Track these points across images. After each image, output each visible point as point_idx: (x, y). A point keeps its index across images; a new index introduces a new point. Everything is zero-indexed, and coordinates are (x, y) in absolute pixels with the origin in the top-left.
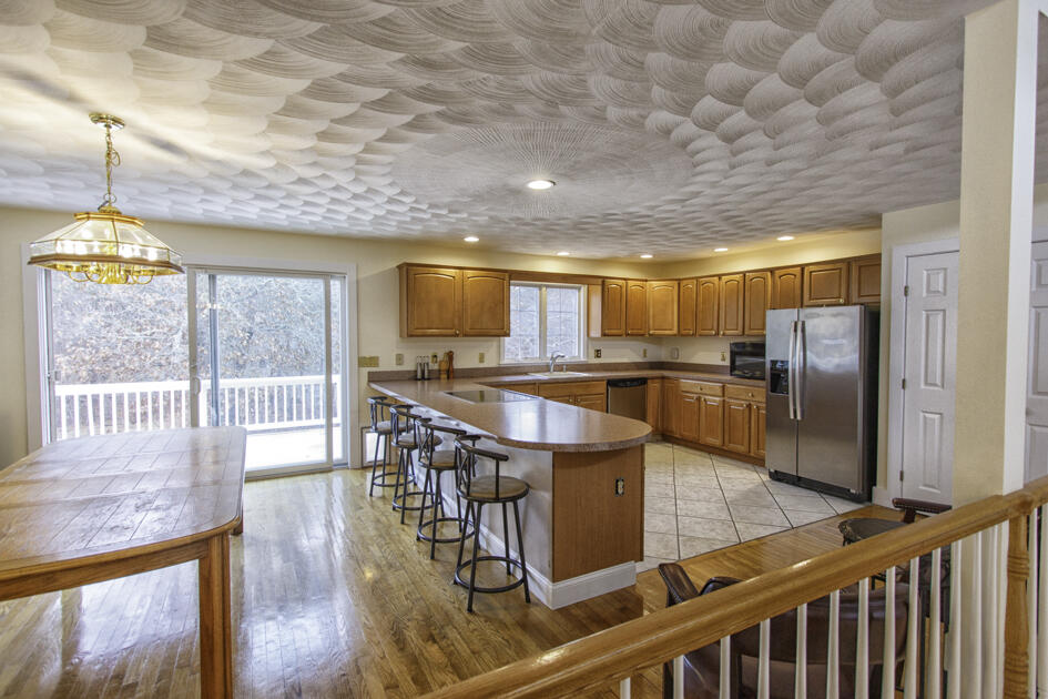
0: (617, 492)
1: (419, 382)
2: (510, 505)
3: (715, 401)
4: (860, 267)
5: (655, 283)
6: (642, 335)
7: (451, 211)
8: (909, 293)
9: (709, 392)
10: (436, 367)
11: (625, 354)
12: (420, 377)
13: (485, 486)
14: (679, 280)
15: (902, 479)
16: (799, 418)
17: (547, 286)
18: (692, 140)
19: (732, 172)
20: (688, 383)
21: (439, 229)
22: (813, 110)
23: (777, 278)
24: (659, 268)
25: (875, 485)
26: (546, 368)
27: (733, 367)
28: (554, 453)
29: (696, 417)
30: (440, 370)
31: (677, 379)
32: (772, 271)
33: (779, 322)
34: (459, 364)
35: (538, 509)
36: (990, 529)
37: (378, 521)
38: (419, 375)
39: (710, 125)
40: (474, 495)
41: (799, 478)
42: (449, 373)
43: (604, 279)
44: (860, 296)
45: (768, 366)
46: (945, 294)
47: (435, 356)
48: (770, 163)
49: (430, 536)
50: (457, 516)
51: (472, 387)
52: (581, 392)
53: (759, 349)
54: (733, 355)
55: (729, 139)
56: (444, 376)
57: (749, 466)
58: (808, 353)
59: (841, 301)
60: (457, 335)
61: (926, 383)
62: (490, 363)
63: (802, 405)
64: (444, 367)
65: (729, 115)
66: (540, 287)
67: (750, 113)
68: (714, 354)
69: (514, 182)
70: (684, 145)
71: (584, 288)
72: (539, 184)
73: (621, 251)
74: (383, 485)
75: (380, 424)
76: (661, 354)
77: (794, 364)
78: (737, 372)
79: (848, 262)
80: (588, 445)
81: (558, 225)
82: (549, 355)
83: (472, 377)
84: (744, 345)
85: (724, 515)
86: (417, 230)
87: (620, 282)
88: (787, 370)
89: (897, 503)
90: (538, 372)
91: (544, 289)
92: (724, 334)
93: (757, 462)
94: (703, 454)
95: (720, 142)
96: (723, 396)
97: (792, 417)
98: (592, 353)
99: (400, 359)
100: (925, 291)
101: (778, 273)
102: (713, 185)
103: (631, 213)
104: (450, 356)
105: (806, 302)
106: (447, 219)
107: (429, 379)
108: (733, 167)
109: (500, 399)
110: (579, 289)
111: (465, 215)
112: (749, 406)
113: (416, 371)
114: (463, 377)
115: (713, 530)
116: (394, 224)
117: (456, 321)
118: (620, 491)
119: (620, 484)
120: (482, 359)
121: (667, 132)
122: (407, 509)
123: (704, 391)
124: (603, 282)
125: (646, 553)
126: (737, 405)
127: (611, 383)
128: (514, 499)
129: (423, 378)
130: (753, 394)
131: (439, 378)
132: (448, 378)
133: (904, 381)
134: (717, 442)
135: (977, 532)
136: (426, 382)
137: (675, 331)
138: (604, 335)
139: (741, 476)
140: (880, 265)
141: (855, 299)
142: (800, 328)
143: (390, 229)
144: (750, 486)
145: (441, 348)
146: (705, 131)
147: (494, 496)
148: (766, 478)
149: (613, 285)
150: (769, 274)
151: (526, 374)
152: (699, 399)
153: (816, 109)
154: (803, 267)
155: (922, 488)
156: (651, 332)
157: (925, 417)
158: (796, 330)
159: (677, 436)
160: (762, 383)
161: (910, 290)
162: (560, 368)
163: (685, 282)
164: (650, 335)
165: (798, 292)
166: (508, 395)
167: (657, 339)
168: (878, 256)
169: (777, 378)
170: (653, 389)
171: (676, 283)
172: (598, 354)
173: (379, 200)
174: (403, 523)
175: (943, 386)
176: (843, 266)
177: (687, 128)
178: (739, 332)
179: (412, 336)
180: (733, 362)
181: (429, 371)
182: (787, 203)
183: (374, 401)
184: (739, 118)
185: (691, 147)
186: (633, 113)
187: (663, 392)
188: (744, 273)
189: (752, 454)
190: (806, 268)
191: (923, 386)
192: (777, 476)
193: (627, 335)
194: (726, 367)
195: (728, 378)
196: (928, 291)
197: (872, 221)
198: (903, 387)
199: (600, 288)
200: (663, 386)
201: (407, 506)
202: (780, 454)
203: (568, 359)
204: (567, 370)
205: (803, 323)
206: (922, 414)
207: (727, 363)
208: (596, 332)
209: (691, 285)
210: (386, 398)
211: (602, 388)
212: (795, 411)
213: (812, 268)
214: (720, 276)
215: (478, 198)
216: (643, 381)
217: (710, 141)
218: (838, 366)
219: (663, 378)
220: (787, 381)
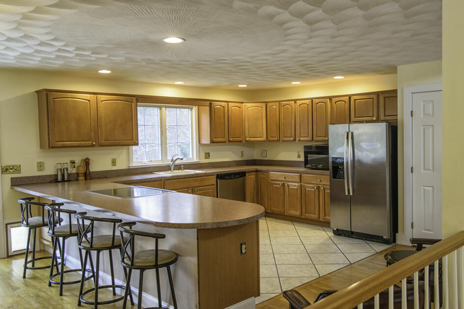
0: (241, 252)
1: (60, 184)
2: (163, 271)
3: (295, 185)
4: (385, 97)
5: (249, 105)
6: (241, 141)
7: (93, 53)
8: (414, 115)
9: (291, 180)
10: (74, 171)
11: (227, 155)
12: (59, 179)
13: (145, 258)
14: (266, 102)
15: (412, 227)
16: (351, 194)
17: (166, 107)
18: (287, 22)
19: (310, 40)
20: (276, 174)
21: (78, 64)
22: (361, 13)
23: (334, 102)
24: (252, 94)
25: (397, 232)
26: (167, 168)
27: (306, 162)
28: (198, 230)
29: (282, 198)
30: (78, 174)
31: (267, 172)
32: (330, 98)
33: (337, 131)
34: (95, 168)
35: (186, 270)
36: (461, 248)
37: (38, 296)
38: (60, 178)
39: (300, 15)
40: (137, 264)
41: (352, 233)
42: (87, 175)
43: (211, 103)
44: (385, 116)
45: (330, 160)
46: (433, 116)
47: (74, 163)
48: (333, 37)
50: (111, 284)
51: (109, 185)
52: (197, 184)
53: (324, 149)
54: (306, 154)
55: (310, 23)
56: (82, 178)
57: (320, 228)
58: (356, 151)
59: (374, 118)
60: (93, 146)
61: (425, 169)
62: (121, 165)
63: (353, 186)
64: (82, 170)
65: (312, 11)
66: (160, 108)
67: (325, 11)
68: (293, 154)
69: (153, 37)
70: (281, 24)
71: (195, 109)
72: (173, 40)
73: (224, 82)
74: (33, 268)
75: (30, 220)
76: (256, 155)
77: (347, 159)
78: (308, 166)
79: (378, 94)
80: (225, 222)
81: (180, 65)
82: (169, 158)
83: (106, 177)
84: (311, 147)
85: (308, 261)
86: (57, 64)
87: (223, 104)
88: (343, 163)
89: (413, 241)
90: (161, 171)
91: (163, 109)
92: (299, 140)
93: (324, 224)
94: (287, 222)
95: (305, 25)
96: (301, 182)
97: (347, 194)
98: (203, 155)
99: (41, 166)
100: (422, 114)
101: (334, 100)
102: (297, 46)
103: (237, 60)
104: (87, 162)
105: (353, 119)
106: (88, 58)
107: (69, 181)
108: (310, 38)
109: (130, 194)
110: (192, 109)
111: (105, 56)
112: (318, 188)
113: (57, 175)
114: (99, 178)
115: (301, 271)
116: (39, 59)
117: (93, 134)
118: (243, 252)
119: (244, 247)
120: (114, 162)
121: (271, 17)
122: (64, 284)
123: (287, 179)
124: (211, 104)
125: (261, 292)
126: (310, 188)
127: (220, 177)
128: (167, 265)
129: (63, 181)
130: (324, 179)
131: (78, 180)
132: (86, 179)
133: (412, 168)
134: (297, 213)
135: (454, 250)
136: (66, 183)
137: (264, 138)
138: (212, 142)
139: (315, 235)
140: (397, 96)
141: (382, 117)
142: (350, 136)
143: (34, 62)
144: (322, 241)
145: (78, 157)
146: (295, 18)
147: (154, 264)
148: (331, 234)
149: (217, 106)
150: (328, 100)
151: (151, 173)
152: (283, 185)
153: (363, 12)
154: (350, 97)
155: (423, 231)
156: (247, 139)
157: (424, 190)
158: (348, 138)
159: (269, 211)
160: (328, 172)
161: (414, 113)
162: (178, 167)
163: (270, 104)
164: (246, 141)
165: (347, 112)
166: (137, 191)
167: (251, 144)
168: (395, 91)
169: (337, 169)
170: (250, 179)
171: (265, 104)
172: (207, 155)
173: (30, 42)
174: (61, 295)
175: (433, 171)
176: (375, 97)
177: (285, 15)
178: (310, 138)
179: (53, 147)
180: (306, 157)
181: (69, 175)
182: (341, 58)
183: (24, 201)
184: (318, 13)
185: (286, 26)
186: (252, 6)
187: (257, 180)
188: (312, 99)
189: (321, 220)
190: (352, 97)
191: (422, 171)
192: (338, 233)
193: (230, 141)
194: (301, 162)
195: (303, 169)
196: (424, 114)
197: (391, 70)
198: (412, 172)
199: (208, 108)
200: (257, 177)
201: (64, 281)
202: (340, 218)
203: (185, 161)
204: (185, 169)
205: (352, 133)
206: (422, 187)
207: (302, 159)
208: (206, 140)
209: (275, 106)
210: (33, 198)
211: (213, 180)
212: (349, 188)
213: (356, 97)
214: (295, 101)
215: (120, 45)
216: (243, 174)
217: (299, 24)
218: (374, 160)
219: (257, 171)
220: (343, 170)
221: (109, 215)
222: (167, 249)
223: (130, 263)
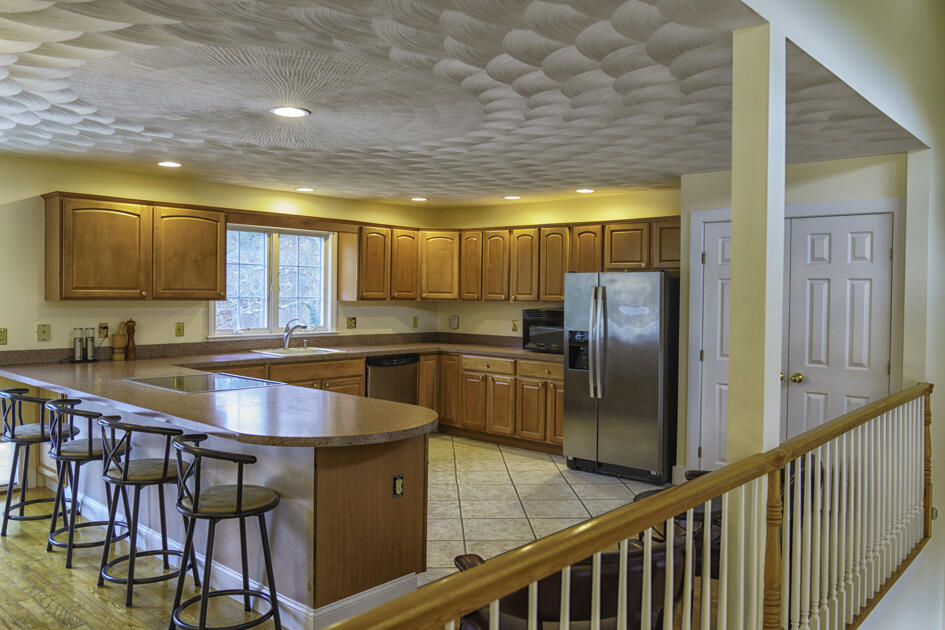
0: (395, 493)
1: (78, 367)
2: (252, 523)
3: (505, 380)
4: (661, 229)
5: (429, 234)
6: (413, 299)
7: (147, 129)
8: (706, 260)
9: (499, 369)
10: (106, 343)
11: (388, 323)
12: (76, 358)
13: (220, 499)
14: (461, 230)
15: (700, 456)
16: (599, 396)
17: (280, 232)
18: (484, 89)
19: (529, 122)
20: (472, 360)
21: (120, 147)
22: (610, 80)
23: (576, 234)
24: (436, 215)
25: (675, 464)
26: (278, 343)
27: (526, 339)
28: (316, 449)
29: (482, 401)
30: (112, 349)
31: (458, 354)
32: (570, 226)
33: (579, 285)
34: (143, 338)
35: (294, 523)
36: (752, 482)
37: (26, 568)
38: (78, 355)
39: (507, 78)
40: (205, 510)
41: (600, 465)
42: (129, 352)
43: (361, 227)
44: (661, 260)
45: (566, 336)
47: (106, 328)
48: (569, 119)
49: (125, 577)
50: (161, 548)
51: (170, 371)
52: (329, 373)
53: (556, 317)
54: (527, 324)
55: (526, 92)
56: (119, 356)
57: (546, 456)
58: (609, 320)
59: (643, 265)
60: (143, 298)
61: (722, 355)
62: (193, 335)
63: (602, 383)
64: (121, 342)
65: (526, 72)
66: (270, 233)
67: (549, 74)
68: (505, 324)
69: (255, 106)
70: (476, 92)
71: (333, 237)
72: (290, 112)
73: (386, 192)
74: (22, 518)
75: (19, 429)
76: (439, 323)
77: (594, 335)
78: (530, 345)
79: (649, 222)
80: (363, 436)
81: (305, 156)
82: (282, 325)
83: (165, 357)
84: (538, 312)
85: (518, 513)
86: (84, 147)
87: (384, 230)
88: (587, 342)
89: (689, 475)
90: (266, 348)
91: (275, 235)
92: (515, 299)
93: (553, 450)
94: (491, 446)
95: (515, 95)
96: (515, 373)
97: (592, 395)
98: (344, 321)
99: (44, 332)
100: (720, 258)
101: (577, 229)
102: (507, 132)
103: (405, 152)
104: (130, 328)
105: (607, 264)
106: (139, 139)
107: (94, 361)
108: (529, 118)
109: (208, 387)
110: (326, 239)
111: (168, 136)
112: (545, 385)
113: (73, 350)
114: (151, 358)
115: (505, 530)
116: (49, 137)
117: (142, 278)
118: (399, 492)
119: (399, 483)
120: (180, 330)
121: (458, 78)
122: (75, 546)
123: (491, 369)
124: (361, 229)
125: (428, 565)
126: (531, 385)
127: (371, 361)
128: (259, 513)
129: (85, 360)
130: (554, 370)
131: (111, 359)
132: (127, 358)
133: (702, 352)
134: (507, 430)
135: (741, 485)
136: (90, 365)
137: (455, 294)
138: (361, 298)
139: (537, 468)
140: (679, 228)
141: (656, 263)
142: (600, 293)
143: (41, 142)
144: (545, 479)
145: (114, 317)
146: (500, 83)
147: (234, 509)
148: (564, 467)
149: (373, 233)
150: (567, 230)
151: (248, 351)
152: (485, 379)
153: (612, 79)
154: (603, 225)
155: (718, 463)
156: (424, 295)
157: (721, 389)
158: (596, 297)
159: (459, 426)
160: (560, 358)
161: (707, 257)
162: (298, 342)
163: (467, 234)
164: (423, 299)
165: (599, 253)
166: (221, 381)
167: (431, 305)
168: (677, 219)
169: (576, 351)
170: (427, 367)
171: (457, 233)
172: (352, 322)
174: (69, 566)
176: (645, 227)
177: (481, 78)
178: (533, 296)
179: (67, 299)
180: (526, 331)
181: (95, 350)
182: (583, 157)
183: (8, 395)
184: (536, 77)
185: (485, 95)
186: (422, 57)
187: (440, 371)
188: (539, 227)
189: (548, 442)
190: (607, 226)
191: (718, 358)
192: (576, 465)
193: (393, 298)
194: (518, 338)
195: (520, 352)
196: (723, 260)
197: (670, 181)
198: (701, 359)
199: (356, 236)
200: (439, 364)
201: (75, 542)
202: (578, 440)
203: (310, 330)
204: (309, 345)
205: (604, 288)
206: (718, 386)
207: (519, 334)
208: (350, 294)
209: (476, 238)
210: (27, 390)
211: (359, 367)
212: (595, 389)
213: (613, 227)
214: (511, 229)
215: (196, 118)
216: (414, 358)
217: (505, 92)
218: (639, 336)
219: (440, 353)
220: (587, 355)
221: (159, 422)
222: (262, 485)
223: (191, 507)
